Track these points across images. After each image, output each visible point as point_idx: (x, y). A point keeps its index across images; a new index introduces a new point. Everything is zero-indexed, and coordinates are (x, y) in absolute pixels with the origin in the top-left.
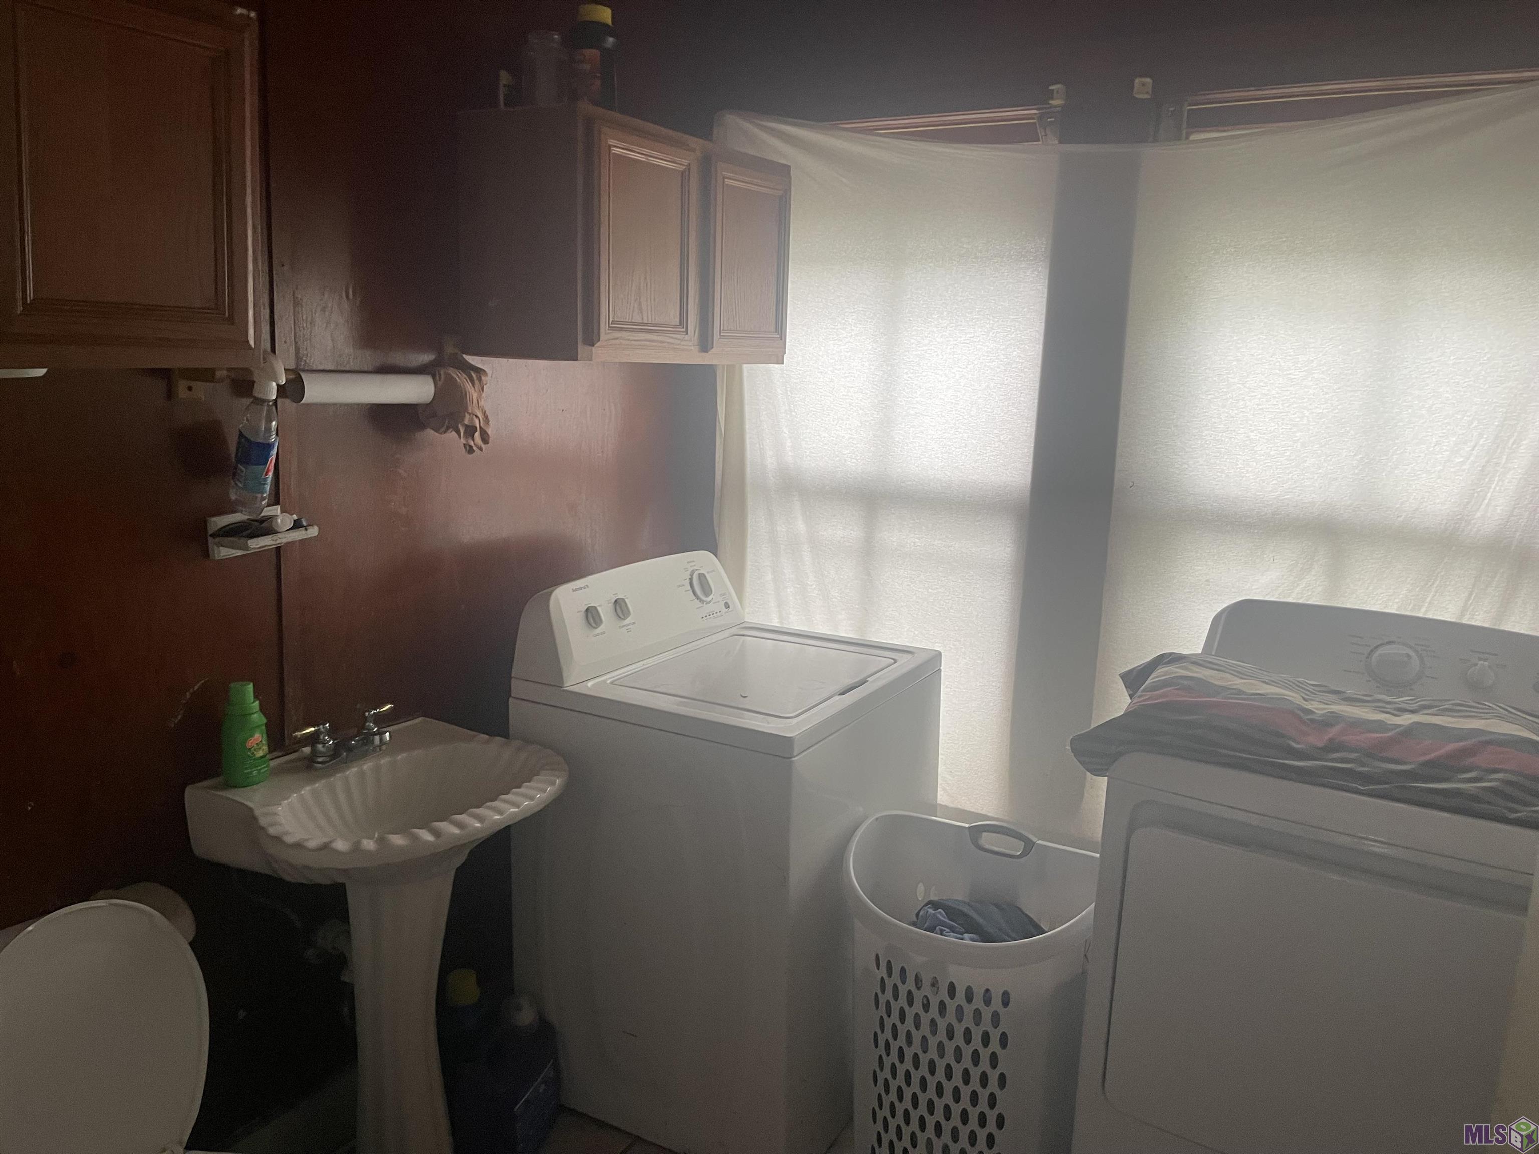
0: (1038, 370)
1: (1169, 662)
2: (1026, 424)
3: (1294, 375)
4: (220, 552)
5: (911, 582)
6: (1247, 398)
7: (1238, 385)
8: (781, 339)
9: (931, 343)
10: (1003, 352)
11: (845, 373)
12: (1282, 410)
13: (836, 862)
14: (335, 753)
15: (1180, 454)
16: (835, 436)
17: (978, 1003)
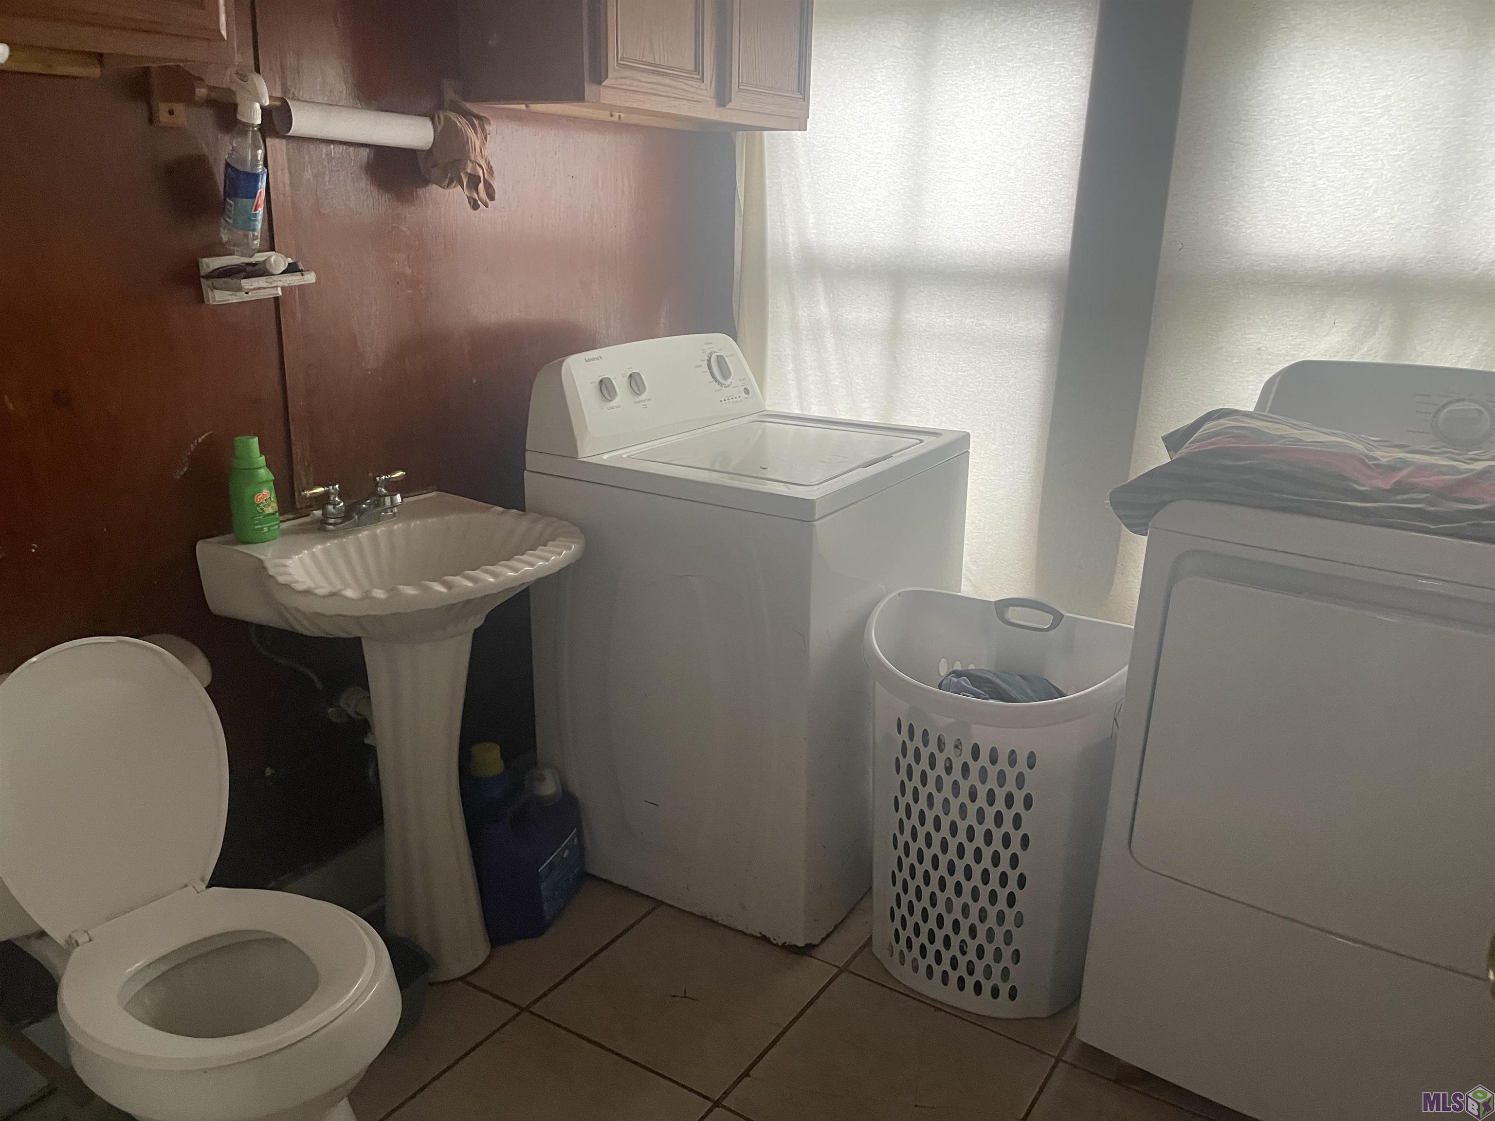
0: (1083, 121)
1: (1218, 418)
2: (1068, 185)
3: (1370, 113)
4: (214, 297)
5: (940, 365)
6: (1316, 141)
7: (1307, 127)
8: (804, 101)
9: (967, 99)
10: (1046, 104)
11: (873, 138)
12: (1355, 154)
13: (858, 630)
14: (347, 516)
15: (1238, 209)
16: (862, 209)
17: (1003, 763)
